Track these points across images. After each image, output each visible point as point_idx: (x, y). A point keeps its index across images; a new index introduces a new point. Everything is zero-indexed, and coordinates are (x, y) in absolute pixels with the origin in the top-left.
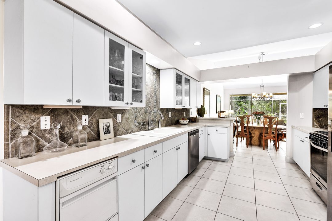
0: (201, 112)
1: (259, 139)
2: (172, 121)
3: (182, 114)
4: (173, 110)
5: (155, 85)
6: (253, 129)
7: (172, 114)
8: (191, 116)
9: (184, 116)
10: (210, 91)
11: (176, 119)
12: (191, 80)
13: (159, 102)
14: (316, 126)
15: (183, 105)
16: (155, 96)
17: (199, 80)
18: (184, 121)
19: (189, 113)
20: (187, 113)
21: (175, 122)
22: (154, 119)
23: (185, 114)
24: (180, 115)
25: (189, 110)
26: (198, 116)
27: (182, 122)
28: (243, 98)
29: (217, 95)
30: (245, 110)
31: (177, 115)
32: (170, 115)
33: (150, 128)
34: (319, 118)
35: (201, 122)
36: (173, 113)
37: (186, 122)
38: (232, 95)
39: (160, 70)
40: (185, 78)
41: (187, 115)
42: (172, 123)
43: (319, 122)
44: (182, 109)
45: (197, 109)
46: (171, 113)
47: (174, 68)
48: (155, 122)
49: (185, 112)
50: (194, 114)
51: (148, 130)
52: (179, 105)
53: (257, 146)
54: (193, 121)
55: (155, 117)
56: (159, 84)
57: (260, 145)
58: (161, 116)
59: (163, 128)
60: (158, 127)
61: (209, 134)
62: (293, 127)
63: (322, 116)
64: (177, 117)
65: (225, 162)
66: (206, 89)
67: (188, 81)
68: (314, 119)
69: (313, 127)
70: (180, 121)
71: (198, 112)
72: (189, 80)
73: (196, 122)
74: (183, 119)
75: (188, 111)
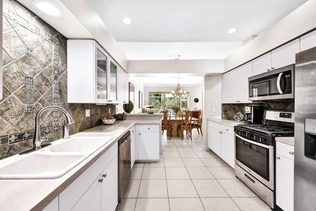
0: (128, 107)
1: (177, 131)
2: (91, 122)
3: (107, 111)
4: (92, 106)
5: (56, 62)
6: (173, 122)
7: (91, 112)
8: (117, 113)
9: (109, 113)
10: (134, 86)
11: (98, 118)
12: (118, 68)
13: (66, 93)
14: (224, 118)
15: (108, 100)
16: (55, 81)
17: (126, 71)
18: (110, 120)
19: (115, 109)
20: (112, 109)
21: (97, 123)
22: (54, 124)
23: (109, 111)
24: (103, 112)
25: (115, 105)
26: (125, 112)
27: (106, 121)
28: (157, 95)
29: (139, 91)
30: (158, 105)
31: (99, 113)
32: (88, 113)
33: (38, 144)
34: (226, 111)
35: (129, 119)
36: (93, 111)
37: (112, 121)
38: (150, 93)
39: (67, 39)
40: (111, 63)
41: (112, 112)
42: (91, 125)
43: (226, 114)
44: (107, 104)
45: (124, 104)
46: (89, 110)
47: (94, 40)
48: (56, 129)
49: (110, 109)
50: (120, 110)
51: (34, 149)
52: (103, 98)
53: (175, 136)
54: (120, 118)
55: (56, 119)
56: (65, 61)
57: (178, 136)
58: (67, 118)
59: (73, 137)
60: (63, 137)
61: (140, 134)
62: (208, 119)
63: (228, 110)
64: (99, 116)
65: (157, 162)
66: (131, 84)
67: (114, 68)
68: (223, 113)
69: (222, 119)
70: (103, 120)
71: (126, 108)
72: (116, 67)
73: (123, 120)
74: (108, 118)
75: (112, 106)
